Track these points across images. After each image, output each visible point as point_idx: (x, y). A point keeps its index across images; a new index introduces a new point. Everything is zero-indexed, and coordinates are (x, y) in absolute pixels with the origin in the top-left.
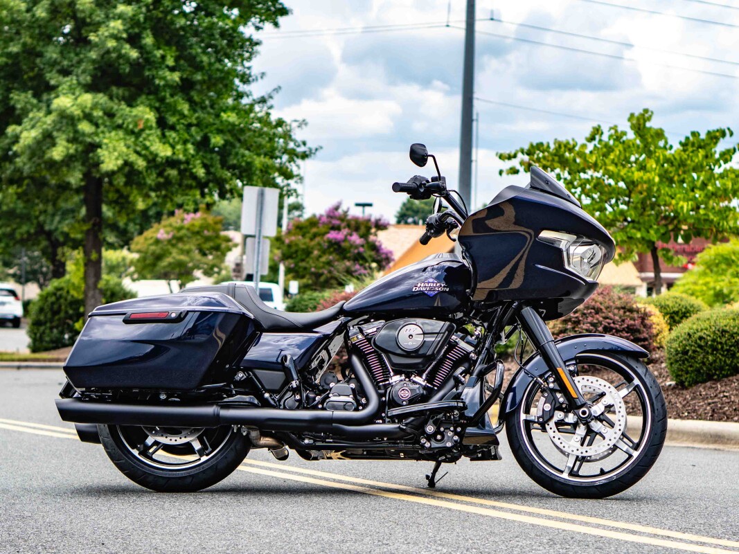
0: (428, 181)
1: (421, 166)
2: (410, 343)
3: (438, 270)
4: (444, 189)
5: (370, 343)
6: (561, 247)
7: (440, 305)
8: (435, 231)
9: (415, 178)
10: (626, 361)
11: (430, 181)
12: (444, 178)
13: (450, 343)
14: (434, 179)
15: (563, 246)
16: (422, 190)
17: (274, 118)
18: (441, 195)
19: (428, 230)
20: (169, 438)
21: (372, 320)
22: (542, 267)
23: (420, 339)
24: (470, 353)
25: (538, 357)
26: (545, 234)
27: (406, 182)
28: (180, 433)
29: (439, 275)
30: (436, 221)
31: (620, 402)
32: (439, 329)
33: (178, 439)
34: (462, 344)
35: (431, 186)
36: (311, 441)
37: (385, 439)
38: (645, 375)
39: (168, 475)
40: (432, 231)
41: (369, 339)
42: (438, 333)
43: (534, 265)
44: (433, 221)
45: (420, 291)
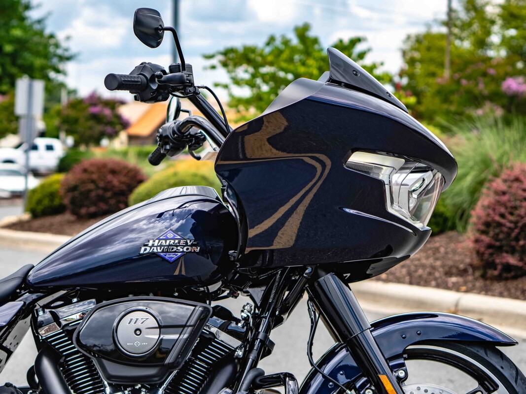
0: (164, 72)
1: (152, 47)
2: (137, 343)
3: (180, 217)
4: (191, 84)
5: (70, 339)
6: (381, 178)
7: (183, 273)
8: (171, 147)
9: (143, 67)
11: (167, 71)
12: (190, 67)
13: (202, 336)
15: (383, 176)
16: (154, 87)
17: (47, 32)
18: (186, 95)
19: (161, 146)
21: (75, 300)
22: (352, 211)
23: (154, 336)
24: (235, 351)
25: (343, 353)
26: (358, 158)
27: (128, 74)
29: (182, 225)
30: (174, 133)
32: (186, 320)
34: (224, 337)
35: (170, 80)
38: (516, 381)
40: (168, 147)
41: (69, 332)
42: (184, 326)
43: (341, 208)
44: (169, 133)
45: (153, 253)
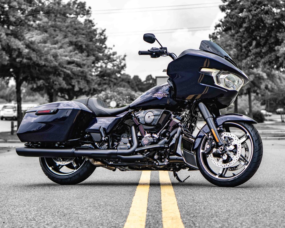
2: (149, 120)
10: (244, 125)
14: (160, 48)
20: (62, 162)
22: (203, 84)
24: (178, 123)
28: (66, 160)
31: (239, 144)
32: (160, 113)
33: (65, 163)
36: (112, 163)
37: (139, 161)
39: (61, 177)
42: (159, 115)
45: (155, 97)
